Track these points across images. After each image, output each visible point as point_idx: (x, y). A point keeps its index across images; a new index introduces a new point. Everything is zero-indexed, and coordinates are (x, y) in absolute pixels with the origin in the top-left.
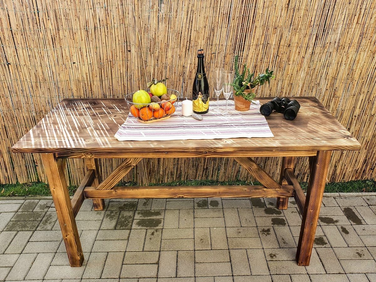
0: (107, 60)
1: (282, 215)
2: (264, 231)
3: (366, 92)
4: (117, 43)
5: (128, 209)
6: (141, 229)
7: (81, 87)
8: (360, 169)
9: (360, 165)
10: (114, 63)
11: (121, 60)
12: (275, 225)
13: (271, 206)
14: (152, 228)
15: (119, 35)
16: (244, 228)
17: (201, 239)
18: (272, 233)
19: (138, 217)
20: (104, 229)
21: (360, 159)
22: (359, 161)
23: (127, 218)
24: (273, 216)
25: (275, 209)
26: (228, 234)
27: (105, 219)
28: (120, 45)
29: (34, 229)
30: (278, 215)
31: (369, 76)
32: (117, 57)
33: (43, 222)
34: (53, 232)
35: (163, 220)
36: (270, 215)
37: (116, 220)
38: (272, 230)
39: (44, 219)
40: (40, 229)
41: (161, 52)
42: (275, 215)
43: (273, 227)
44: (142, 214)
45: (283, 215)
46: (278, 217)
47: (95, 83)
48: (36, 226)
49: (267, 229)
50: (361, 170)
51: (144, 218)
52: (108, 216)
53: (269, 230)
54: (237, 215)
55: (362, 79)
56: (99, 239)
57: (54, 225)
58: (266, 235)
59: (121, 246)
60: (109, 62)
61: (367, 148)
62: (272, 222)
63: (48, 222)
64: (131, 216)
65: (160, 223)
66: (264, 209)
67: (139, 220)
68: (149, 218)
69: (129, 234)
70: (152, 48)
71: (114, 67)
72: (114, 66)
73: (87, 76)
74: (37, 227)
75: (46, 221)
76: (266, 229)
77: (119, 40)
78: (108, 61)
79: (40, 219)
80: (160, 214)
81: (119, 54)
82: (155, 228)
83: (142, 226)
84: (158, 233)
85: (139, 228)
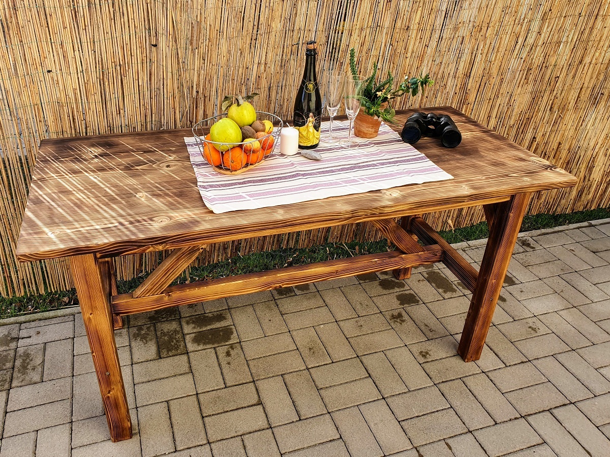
0: (113, 64)
1: (407, 287)
2: (394, 318)
4: (133, 32)
5: (165, 318)
6: (205, 349)
7: (64, 115)
10: (127, 69)
11: (139, 62)
12: (405, 306)
13: (386, 277)
14: (223, 344)
15: (135, 17)
16: (364, 318)
17: (310, 349)
18: (406, 319)
19: (188, 329)
20: (141, 361)
23: (172, 334)
24: (396, 291)
25: (393, 279)
26: (346, 333)
27: (133, 344)
28: (137, 36)
29: (7, 386)
30: (402, 289)
32: (133, 57)
33: (19, 370)
34: (48, 386)
35: (233, 327)
36: (391, 291)
37: (154, 341)
38: (404, 313)
39: (18, 363)
40: (20, 384)
41: (210, 45)
42: (398, 290)
43: (403, 308)
44: (193, 323)
45: (409, 288)
46: (404, 292)
47: (93, 107)
48: (8, 380)
49: (397, 314)
51: (201, 330)
52: (136, 336)
53: (400, 315)
54: (344, 299)
56: (141, 381)
57: (43, 372)
58: (401, 324)
59: (185, 385)
60: (119, 68)
62: (399, 302)
63: (29, 367)
64: (178, 329)
65: (232, 333)
66: (377, 283)
67: (193, 335)
68: (209, 328)
69: (189, 362)
70: (195, 38)
71: (128, 76)
72: (127, 73)
73: (75, 94)
74: (11, 381)
75: (24, 367)
76: (395, 313)
77: (136, 25)
78: (116, 66)
79: (9, 365)
80: (225, 318)
81: (135, 51)
82: (227, 343)
83: (204, 344)
84: (236, 351)
85: (200, 348)
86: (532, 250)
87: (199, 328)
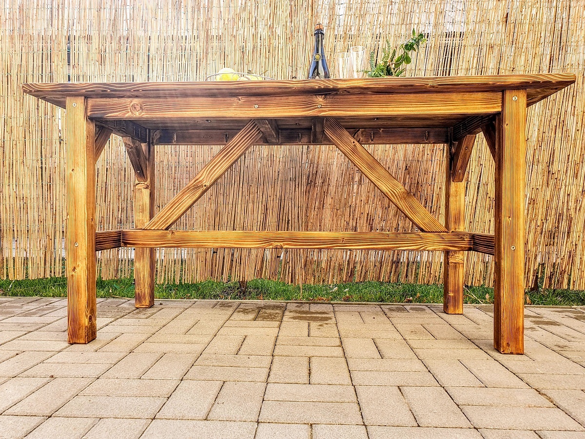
6: (299, 322)
20: (236, 320)
27: (235, 314)
29: (118, 317)
37: (254, 314)
44: (296, 312)
51: (301, 315)
52: (240, 312)
69: (280, 325)
74: (124, 316)
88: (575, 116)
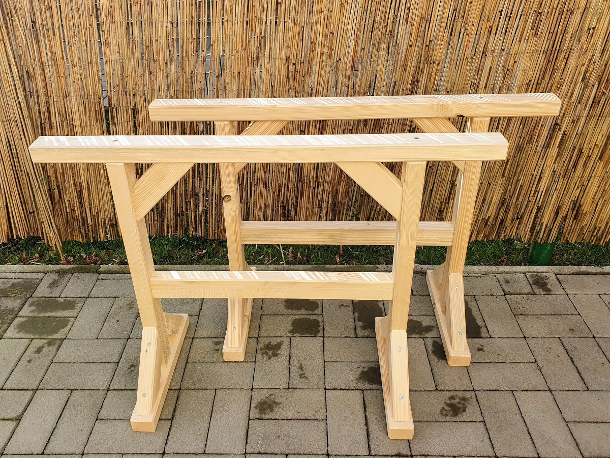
2: (268, 348)
3: (498, 49)
6: (21, 338)
8: (492, 217)
9: (492, 211)
12: (295, 335)
14: (45, 336)
21: (492, 198)
22: (491, 201)
24: (300, 313)
30: (310, 312)
31: (503, 14)
36: (294, 312)
42: (304, 312)
43: (290, 338)
46: (309, 317)
50: (496, 221)
53: (278, 346)
55: (488, 21)
61: (506, 174)
62: (292, 328)
65: (65, 326)
67: (26, 319)
68: (53, 314)
80: (73, 307)
82: (49, 337)
83: (27, 332)
84: (50, 348)
85: (17, 336)
86: (545, 293)
87: (37, 313)
88: (409, 23)
